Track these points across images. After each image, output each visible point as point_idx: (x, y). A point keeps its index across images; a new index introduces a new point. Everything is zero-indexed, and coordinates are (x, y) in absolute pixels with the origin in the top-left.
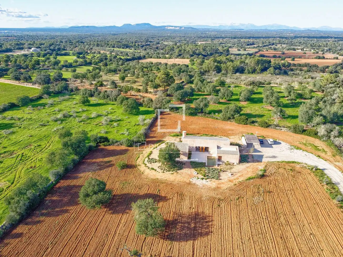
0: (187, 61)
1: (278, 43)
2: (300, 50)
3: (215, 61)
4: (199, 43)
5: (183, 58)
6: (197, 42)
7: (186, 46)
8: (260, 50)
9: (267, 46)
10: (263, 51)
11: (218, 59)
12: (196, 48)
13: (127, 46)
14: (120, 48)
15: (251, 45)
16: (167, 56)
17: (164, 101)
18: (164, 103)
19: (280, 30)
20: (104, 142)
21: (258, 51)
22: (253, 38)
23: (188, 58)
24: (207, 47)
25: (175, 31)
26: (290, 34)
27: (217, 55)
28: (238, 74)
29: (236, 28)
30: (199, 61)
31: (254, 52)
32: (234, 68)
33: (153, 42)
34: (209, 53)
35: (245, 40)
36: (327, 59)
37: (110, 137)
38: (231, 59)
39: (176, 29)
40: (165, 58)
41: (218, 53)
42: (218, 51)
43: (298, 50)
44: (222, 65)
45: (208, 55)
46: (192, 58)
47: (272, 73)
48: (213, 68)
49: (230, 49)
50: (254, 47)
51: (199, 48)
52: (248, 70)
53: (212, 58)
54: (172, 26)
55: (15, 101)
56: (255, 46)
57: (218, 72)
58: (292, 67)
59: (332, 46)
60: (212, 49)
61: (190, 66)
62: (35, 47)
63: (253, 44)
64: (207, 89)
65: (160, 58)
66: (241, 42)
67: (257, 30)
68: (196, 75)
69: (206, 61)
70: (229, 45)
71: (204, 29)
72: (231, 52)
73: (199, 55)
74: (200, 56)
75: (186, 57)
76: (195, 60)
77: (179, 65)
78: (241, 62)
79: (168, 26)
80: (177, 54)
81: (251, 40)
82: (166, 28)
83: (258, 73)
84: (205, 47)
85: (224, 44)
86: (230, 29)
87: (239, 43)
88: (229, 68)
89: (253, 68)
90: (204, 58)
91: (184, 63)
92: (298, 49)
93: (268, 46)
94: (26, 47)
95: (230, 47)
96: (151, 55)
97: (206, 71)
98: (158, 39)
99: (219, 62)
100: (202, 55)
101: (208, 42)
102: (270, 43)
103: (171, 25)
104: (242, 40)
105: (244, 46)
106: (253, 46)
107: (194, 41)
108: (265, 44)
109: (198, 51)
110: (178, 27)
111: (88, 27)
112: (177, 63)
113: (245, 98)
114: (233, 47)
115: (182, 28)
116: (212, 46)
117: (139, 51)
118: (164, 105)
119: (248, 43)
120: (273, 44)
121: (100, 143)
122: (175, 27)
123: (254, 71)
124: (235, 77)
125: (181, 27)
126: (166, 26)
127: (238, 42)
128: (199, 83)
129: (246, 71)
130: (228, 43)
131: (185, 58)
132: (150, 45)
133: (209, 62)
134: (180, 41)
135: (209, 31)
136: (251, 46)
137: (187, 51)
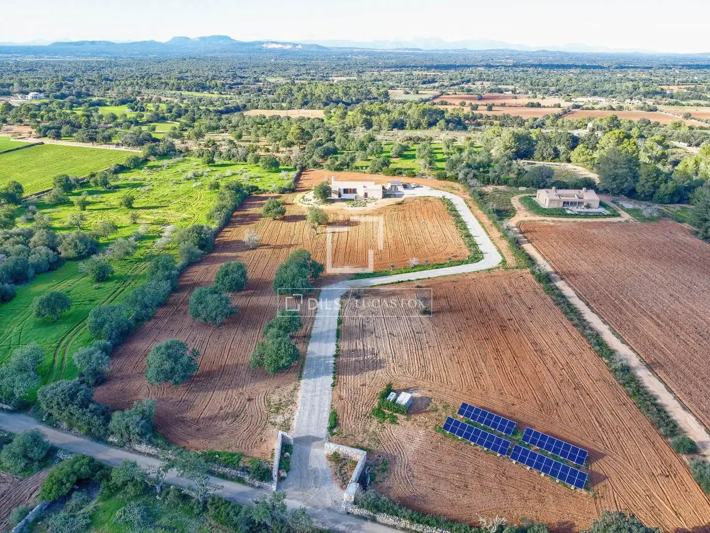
0: (319, 113)
1: (477, 78)
2: (510, 92)
3: (363, 112)
4: (336, 80)
5: (312, 108)
6: (330, 78)
7: (313, 86)
8: (442, 93)
9: (457, 84)
10: (449, 95)
11: (368, 108)
12: (331, 91)
13: (204, 88)
14: (192, 91)
15: (429, 82)
16: (284, 105)
17: (305, 157)
18: (306, 159)
19: (490, 50)
20: (256, 190)
21: (439, 94)
22: (437, 67)
23: (319, 108)
24: (350, 88)
25: (284, 53)
26: (508, 59)
27: (367, 102)
28: (395, 130)
29: (405, 47)
30: (339, 112)
31: (432, 96)
32: (390, 121)
33: (247, 78)
34: (354, 99)
35: (420, 73)
36: (544, 107)
37: (261, 187)
38: (388, 108)
39: (286, 48)
40: (282, 108)
41: (370, 99)
42: (370, 96)
43: (506, 93)
44: (373, 117)
45: (353, 103)
46: (327, 107)
47: (443, 127)
48: (360, 123)
49: (390, 91)
50: (434, 88)
51: (336, 91)
52: (410, 124)
53: (359, 107)
54: (277, 43)
55: (123, 163)
56: (436, 84)
57: (368, 128)
58: (479, 120)
59: (566, 84)
60: (359, 92)
61: (326, 121)
62: (34, 91)
63: (433, 81)
64: (354, 145)
65: (273, 108)
66: (412, 77)
67: (448, 50)
68: (338, 131)
69: (350, 113)
70: (391, 84)
71: (343, 48)
72: (392, 97)
73: (338, 104)
74: (340, 105)
75: (317, 106)
76: (332, 111)
77: (309, 119)
78: (401, 113)
79: (268, 42)
80: (300, 101)
81: (431, 74)
82: (264, 45)
83: (425, 128)
84: (346, 87)
85: (381, 80)
86: (395, 49)
87: (409, 79)
88: (383, 122)
89: (417, 122)
90: (346, 108)
91: (316, 117)
92: (506, 91)
93: (460, 84)
94: (15, 90)
95: (392, 88)
96: (256, 104)
97: (350, 128)
98: (255, 72)
99: (370, 114)
100: (343, 103)
101: (352, 78)
102: (463, 80)
103: (274, 40)
104: (414, 73)
105: (417, 85)
106: (432, 85)
107: (325, 75)
108: (454, 81)
109: (334, 96)
110: (290, 44)
111: (93, 43)
112: (306, 116)
113: (396, 154)
114: (398, 86)
115: (297, 47)
116: (359, 87)
117: (229, 97)
118: (306, 161)
119: (425, 80)
120: (469, 81)
121: (252, 192)
122: (283, 44)
123: (418, 126)
124: (391, 134)
125: (295, 45)
126: (263, 43)
127: (407, 77)
128: (343, 139)
129: (407, 126)
130: (389, 80)
131: (315, 109)
132: (242, 84)
133: (354, 115)
134: (298, 75)
135: (352, 53)
136: (428, 85)
137: (316, 95)
